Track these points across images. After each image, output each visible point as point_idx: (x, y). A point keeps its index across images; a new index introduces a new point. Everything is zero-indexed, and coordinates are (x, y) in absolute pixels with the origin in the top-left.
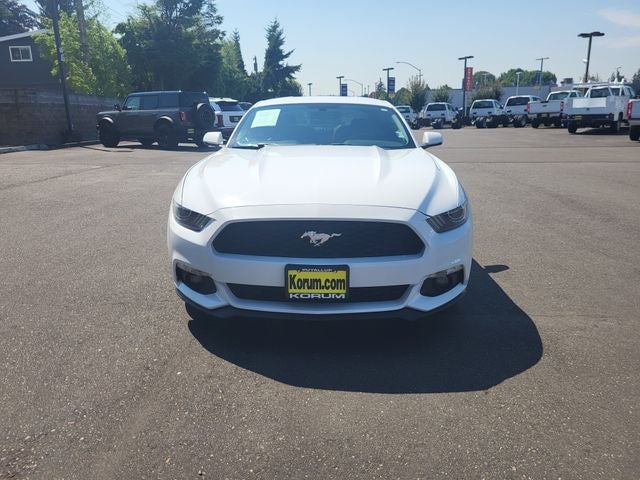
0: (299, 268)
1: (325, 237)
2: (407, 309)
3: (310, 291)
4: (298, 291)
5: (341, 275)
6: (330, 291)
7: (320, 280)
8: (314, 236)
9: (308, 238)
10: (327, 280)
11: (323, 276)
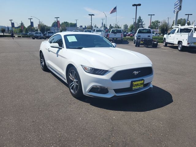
0: (135, 81)
1: (137, 72)
2: (150, 88)
3: (137, 87)
4: (134, 87)
5: (142, 82)
6: (140, 86)
7: (138, 84)
8: (136, 73)
9: (134, 73)
10: (140, 84)
11: (139, 82)
